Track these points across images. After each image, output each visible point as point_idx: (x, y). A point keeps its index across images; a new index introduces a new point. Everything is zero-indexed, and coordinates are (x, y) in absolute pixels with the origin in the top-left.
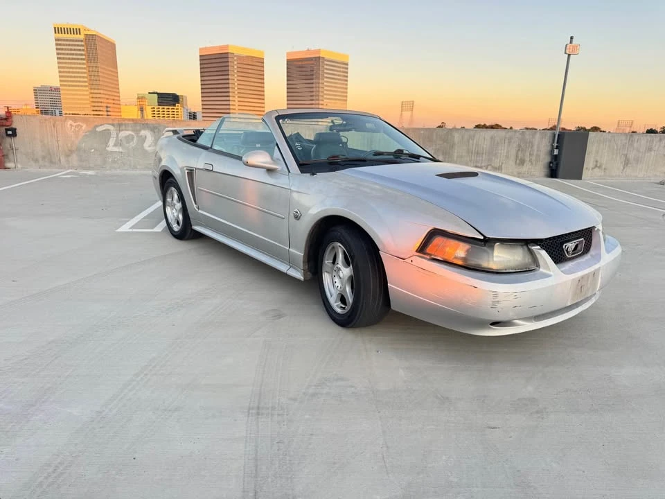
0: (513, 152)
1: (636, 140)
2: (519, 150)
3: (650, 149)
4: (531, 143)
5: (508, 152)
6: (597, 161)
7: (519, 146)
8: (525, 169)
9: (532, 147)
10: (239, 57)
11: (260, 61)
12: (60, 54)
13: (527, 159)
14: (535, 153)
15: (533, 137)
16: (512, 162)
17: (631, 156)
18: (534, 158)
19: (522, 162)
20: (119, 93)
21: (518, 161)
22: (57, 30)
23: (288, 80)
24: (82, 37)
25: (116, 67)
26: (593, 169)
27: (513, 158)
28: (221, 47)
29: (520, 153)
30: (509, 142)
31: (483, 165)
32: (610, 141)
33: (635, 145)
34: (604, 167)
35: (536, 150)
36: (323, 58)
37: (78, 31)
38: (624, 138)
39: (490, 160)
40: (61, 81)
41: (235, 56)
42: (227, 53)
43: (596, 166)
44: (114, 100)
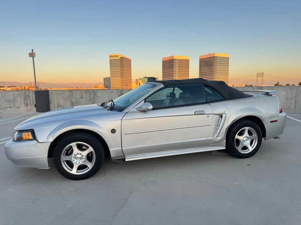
0: (23, 100)
1: (74, 92)
2: (25, 99)
3: (82, 97)
4: (29, 96)
5: (20, 100)
6: (58, 104)
7: (25, 98)
8: (29, 107)
9: (30, 98)
10: (179, 60)
11: (188, 61)
12: (111, 65)
13: (29, 103)
14: (31, 100)
15: (29, 93)
16: (23, 105)
17: (74, 101)
18: (31, 103)
19: (27, 105)
20: (131, 78)
21: (25, 105)
22: (110, 57)
23: (200, 68)
24: (119, 58)
25: (131, 68)
26: (57, 107)
27: (23, 103)
28: (170, 57)
29: (25, 101)
30: (20, 96)
31: (12, 106)
32: (62, 94)
33: (74, 95)
34: (62, 106)
35: (32, 99)
36: (216, 57)
37: (117, 56)
38: (68, 92)
39: (14, 104)
40: (111, 75)
41: (177, 60)
42: (173, 59)
43: (58, 106)
44: (129, 81)
